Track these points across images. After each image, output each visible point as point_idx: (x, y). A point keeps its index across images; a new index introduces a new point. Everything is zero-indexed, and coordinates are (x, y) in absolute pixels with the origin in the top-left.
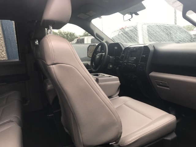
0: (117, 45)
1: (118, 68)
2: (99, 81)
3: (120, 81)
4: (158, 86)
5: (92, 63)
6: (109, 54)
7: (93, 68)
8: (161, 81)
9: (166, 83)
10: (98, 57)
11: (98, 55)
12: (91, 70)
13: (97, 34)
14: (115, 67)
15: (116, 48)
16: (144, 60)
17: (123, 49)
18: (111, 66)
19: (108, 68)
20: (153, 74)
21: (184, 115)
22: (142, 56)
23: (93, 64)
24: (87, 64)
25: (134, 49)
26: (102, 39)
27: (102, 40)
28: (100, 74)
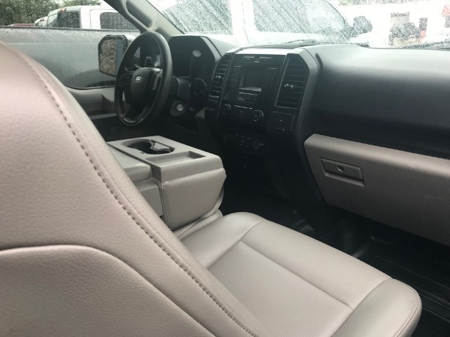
0: (198, 43)
1: (201, 114)
2: (163, 177)
3: (224, 167)
4: (327, 175)
5: (118, 95)
6: (176, 71)
7: (123, 112)
8: (340, 164)
9: (357, 170)
10: (138, 79)
11: (136, 73)
13: (128, 4)
14: (191, 109)
15: (197, 54)
16: (291, 98)
17: (217, 57)
18: (180, 108)
19: (172, 113)
20: (315, 141)
21: (373, 238)
22: (283, 87)
23: (124, 99)
24: (103, 97)
25: (254, 59)
26: (147, 22)
27: (147, 26)
28: (154, 142)
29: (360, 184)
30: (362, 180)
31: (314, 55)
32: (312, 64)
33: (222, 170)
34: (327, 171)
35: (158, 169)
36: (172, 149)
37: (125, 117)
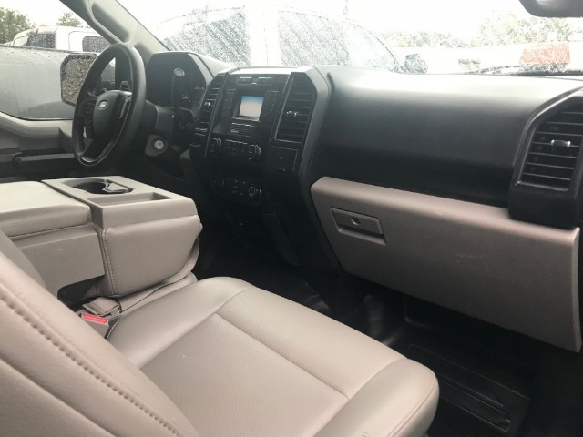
0: (184, 60)
1: (186, 155)
2: (105, 222)
3: (199, 214)
4: (340, 230)
5: (77, 128)
6: (149, 95)
7: (82, 149)
8: (356, 215)
10: (103, 105)
11: (101, 97)
12: (75, 159)
14: (175, 148)
15: (179, 73)
16: (295, 128)
17: (209, 79)
18: (159, 145)
19: (148, 151)
20: (326, 186)
21: (407, 320)
22: (284, 115)
23: (85, 134)
24: (60, 131)
25: (251, 81)
26: (123, 35)
27: (123, 40)
28: (110, 182)
29: (380, 242)
30: (381, 236)
31: (325, 75)
32: (322, 87)
33: (196, 217)
34: (340, 226)
35: (100, 210)
36: (130, 190)
37: (84, 155)
